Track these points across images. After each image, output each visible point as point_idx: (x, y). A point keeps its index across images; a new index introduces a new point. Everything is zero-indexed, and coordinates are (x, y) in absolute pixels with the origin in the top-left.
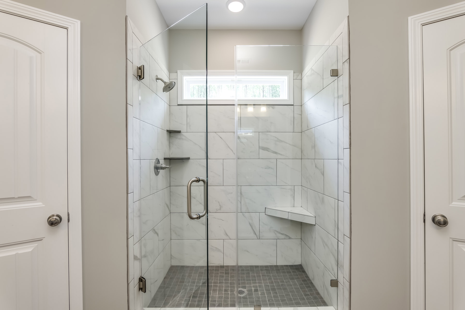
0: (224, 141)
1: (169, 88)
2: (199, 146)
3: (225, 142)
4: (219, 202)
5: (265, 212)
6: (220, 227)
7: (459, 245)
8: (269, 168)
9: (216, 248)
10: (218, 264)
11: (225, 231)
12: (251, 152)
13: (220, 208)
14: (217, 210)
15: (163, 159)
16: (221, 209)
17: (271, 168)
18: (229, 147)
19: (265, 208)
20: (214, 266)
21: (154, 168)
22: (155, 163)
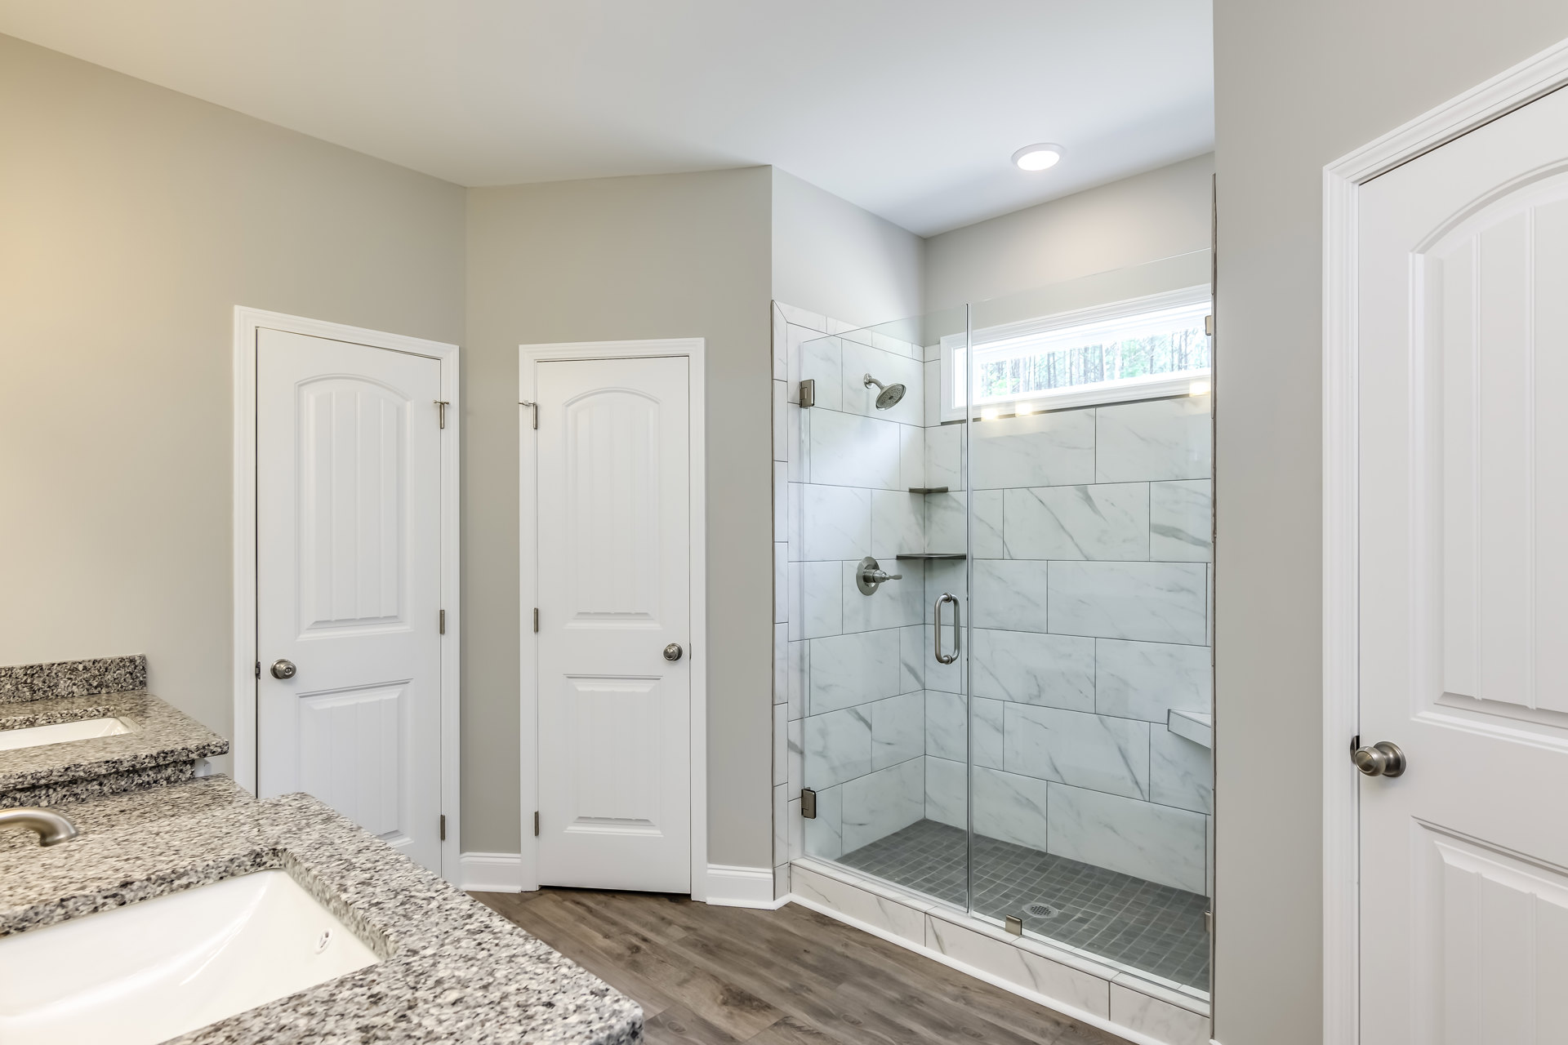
0: (1049, 509)
1: (890, 398)
2: (989, 525)
3: (1052, 513)
4: (1035, 676)
5: (1168, 724)
6: (1037, 744)
7: (1436, 842)
8: (1182, 589)
9: (1028, 799)
10: (1034, 846)
11: (1051, 758)
12: (1124, 541)
13: (1040, 692)
14: (1030, 698)
15: (895, 557)
16: (1040, 696)
17: (1189, 591)
18: (1062, 527)
19: (1169, 711)
20: (1021, 847)
21: (858, 577)
22: (859, 568)
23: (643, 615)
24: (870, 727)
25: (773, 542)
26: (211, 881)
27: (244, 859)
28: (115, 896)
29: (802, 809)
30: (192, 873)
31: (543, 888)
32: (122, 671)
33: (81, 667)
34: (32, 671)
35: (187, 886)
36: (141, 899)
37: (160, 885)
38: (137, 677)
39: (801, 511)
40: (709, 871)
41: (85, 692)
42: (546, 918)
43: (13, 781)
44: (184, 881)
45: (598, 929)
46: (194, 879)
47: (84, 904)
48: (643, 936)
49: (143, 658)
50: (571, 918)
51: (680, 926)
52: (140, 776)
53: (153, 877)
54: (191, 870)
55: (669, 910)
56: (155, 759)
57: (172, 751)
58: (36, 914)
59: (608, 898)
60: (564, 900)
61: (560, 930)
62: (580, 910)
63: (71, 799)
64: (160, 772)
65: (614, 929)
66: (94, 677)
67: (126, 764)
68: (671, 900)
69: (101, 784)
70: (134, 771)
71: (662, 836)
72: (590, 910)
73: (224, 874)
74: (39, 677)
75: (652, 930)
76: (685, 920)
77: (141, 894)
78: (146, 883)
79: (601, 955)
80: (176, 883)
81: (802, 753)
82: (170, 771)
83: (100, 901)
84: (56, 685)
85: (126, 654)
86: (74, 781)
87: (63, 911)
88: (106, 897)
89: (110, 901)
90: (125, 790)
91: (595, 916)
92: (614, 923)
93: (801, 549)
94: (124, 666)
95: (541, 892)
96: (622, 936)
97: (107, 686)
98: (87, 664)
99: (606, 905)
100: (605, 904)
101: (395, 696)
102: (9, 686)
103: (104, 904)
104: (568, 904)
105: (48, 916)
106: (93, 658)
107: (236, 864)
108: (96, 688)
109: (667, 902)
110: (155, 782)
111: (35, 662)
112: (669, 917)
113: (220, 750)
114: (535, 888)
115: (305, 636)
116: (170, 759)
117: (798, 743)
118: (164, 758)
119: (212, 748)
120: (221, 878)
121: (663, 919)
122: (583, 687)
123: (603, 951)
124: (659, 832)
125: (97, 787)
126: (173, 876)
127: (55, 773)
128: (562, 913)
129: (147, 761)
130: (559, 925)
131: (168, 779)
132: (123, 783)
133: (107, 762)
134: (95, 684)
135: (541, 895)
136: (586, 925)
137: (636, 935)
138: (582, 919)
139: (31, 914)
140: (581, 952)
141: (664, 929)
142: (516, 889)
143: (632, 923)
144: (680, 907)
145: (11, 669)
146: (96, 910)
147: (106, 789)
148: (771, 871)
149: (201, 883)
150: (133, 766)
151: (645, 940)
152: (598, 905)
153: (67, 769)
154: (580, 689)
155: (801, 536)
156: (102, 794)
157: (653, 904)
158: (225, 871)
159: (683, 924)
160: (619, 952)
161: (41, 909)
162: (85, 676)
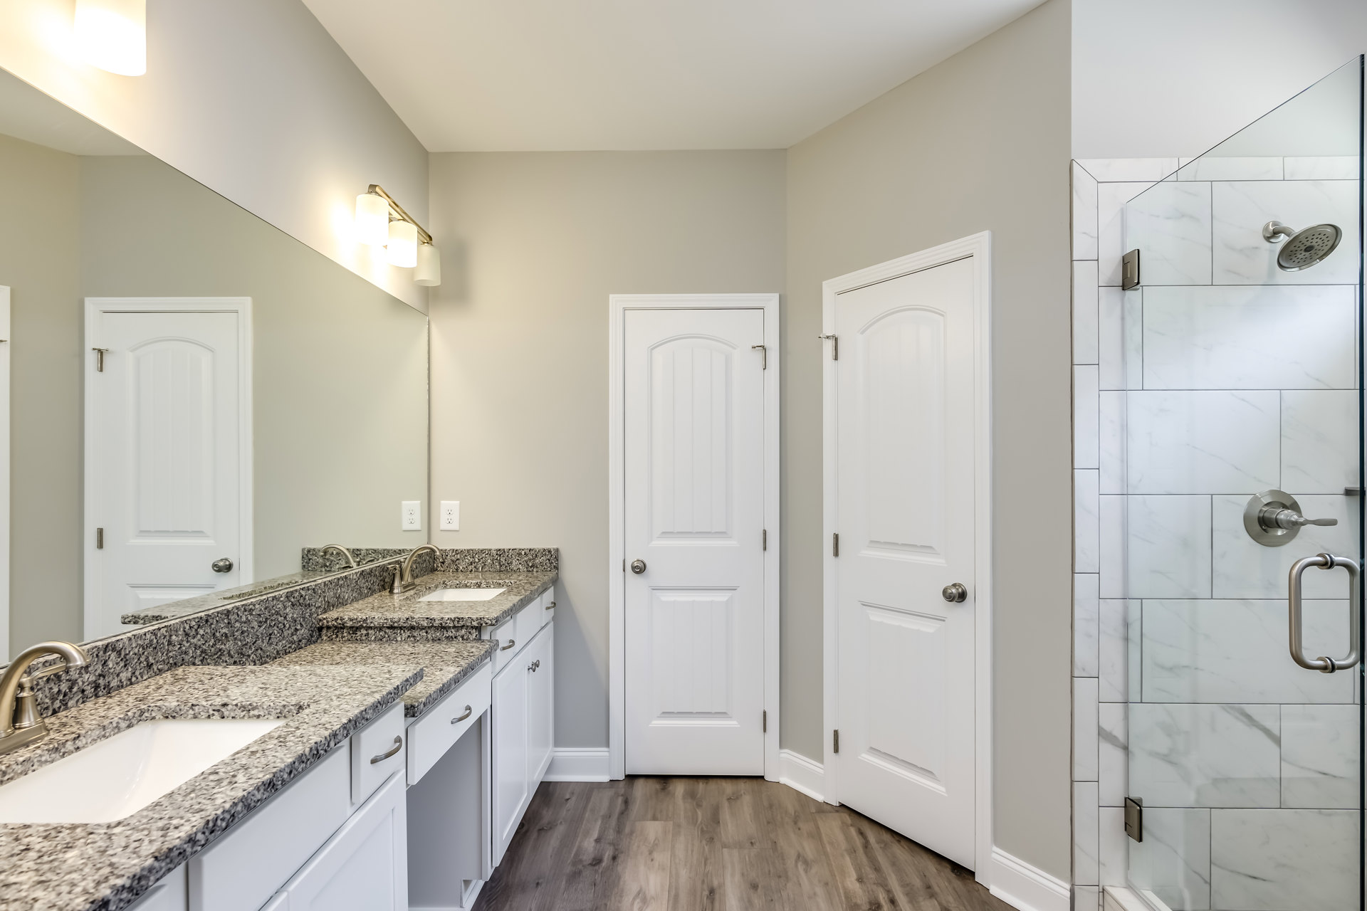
1: (1307, 250)
15: (1342, 491)
21: (1247, 519)
22: (1250, 504)
23: (927, 548)
24: (1277, 741)
25: (1073, 469)
26: (271, 718)
27: (292, 708)
28: (218, 711)
29: (1126, 824)
30: (260, 708)
31: (842, 805)
32: (544, 558)
33: (523, 553)
34: (501, 552)
35: (258, 717)
36: (233, 717)
37: (243, 711)
38: (552, 563)
39: (1125, 428)
40: (994, 855)
41: (525, 569)
42: (823, 835)
43: (382, 621)
44: (256, 712)
45: (858, 869)
46: (262, 713)
47: (203, 711)
48: (894, 897)
49: (557, 550)
50: (844, 845)
51: (940, 904)
52: (447, 631)
53: (239, 704)
54: (260, 706)
55: (943, 881)
56: (453, 621)
57: (462, 618)
58: (180, 710)
59: (893, 839)
60: (852, 825)
61: (826, 854)
62: (858, 841)
63: (412, 639)
64: (458, 631)
65: (872, 875)
66: (530, 560)
67: (437, 622)
68: (953, 871)
69: (427, 632)
70: (443, 628)
71: (946, 795)
72: (866, 845)
73: (280, 715)
74: (503, 556)
75: (907, 894)
76: (951, 899)
77: (233, 714)
78: (235, 707)
79: (839, 895)
80: (252, 713)
81: (1126, 748)
82: (463, 631)
83: (211, 712)
84: (511, 563)
85: (546, 547)
86: (412, 628)
87: (193, 713)
88: (214, 710)
89: (216, 713)
90: (439, 639)
91: (866, 853)
92: (877, 869)
93: (1124, 480)
94: (545, 554)
95: (840, 808)
96: (875, 887)
97: (537, 567)
98: (526, 551)
99: (885, 847)
100: (885, 845)
101: (725, 599)
102: (489, 561)
103: (213, 715)
104: (853, 831)
105: (185, 713)
106: (529, 547)
107: (287, 710)
108: (531, 567)
109: (947, 871)
110: (455, 637)
111: (501, 547)
112: (936, 889)
113: (490, 622)
114: (835, 803)
115: (657, 543)
116: (461, 623)
117: (1119, 733)
118: (458, 621)
119: (485, 620)
120: (278, 717)
121: (929, 887)
122: (876, 616)
123: (845, 893)
124: (943, 789)
125: (425, 634)
126: (250, 707)
127: (401, 620)
128: (840, 837)
129: (448, 622)
130: (828, 849)
131: (462, 637)
132: (438, 634)
133: (428, 618)
134: (530, 565)
135: (837, 811)
136: (850, 858)
137: (889, 892)
138: (852, 851)
139: (178, 709)
140: (827, 884)
141: (921, 899)
142: (820, 797)
143: (894, 877)
144: (957, 883)
145: (490, 550)
146: (209, 717)
147: (429, 636)
148: (1068, 886)
149: (266, 717)
150: (441, 624)
151: (893, 901)
152: (878, 843)
153: (407, 619)
154: (872, 618)
155: (1124, 460)
156: (427, 640)
157: (931, 866)
158: (280, 713)
159: (944, 903)
160: (859, 902)
161: (182, 707)
162: (526, 559)
